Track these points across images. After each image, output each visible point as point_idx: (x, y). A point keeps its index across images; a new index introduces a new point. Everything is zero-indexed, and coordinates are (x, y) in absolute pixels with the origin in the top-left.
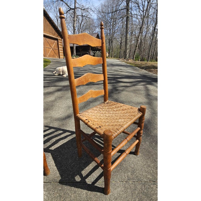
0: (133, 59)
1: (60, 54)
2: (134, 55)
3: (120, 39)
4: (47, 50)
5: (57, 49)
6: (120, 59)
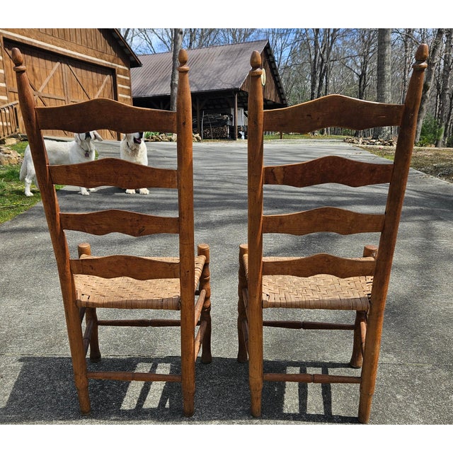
3: (359, 61)
6: (355, 141)
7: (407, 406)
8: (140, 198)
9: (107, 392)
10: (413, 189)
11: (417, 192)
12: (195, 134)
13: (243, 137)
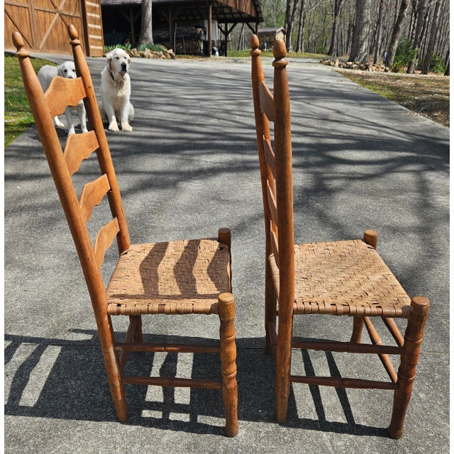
0: (386, 63)
1: (90, 36)
2: (393, 42)
4: (38, 22)
5: (79, 14)
6: (331, 63)
7: (432, 407)
8: (124, 136)
10: (399, 129)
11: (405, 133)
12: (168, 49)
13: (217, 53)
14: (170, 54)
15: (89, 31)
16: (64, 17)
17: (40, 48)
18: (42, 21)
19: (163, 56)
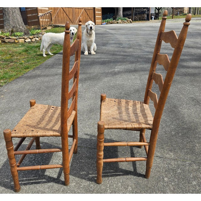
1: (96, 16)
7: (168, 185)
9: (36, 162)
12: (129, 19)
13: (153, 19)
14: (130, 21)
15: (96, 14)
16: (86, 10)
17: (76, 23)
18: (77, 13)
19: (127, 22)
